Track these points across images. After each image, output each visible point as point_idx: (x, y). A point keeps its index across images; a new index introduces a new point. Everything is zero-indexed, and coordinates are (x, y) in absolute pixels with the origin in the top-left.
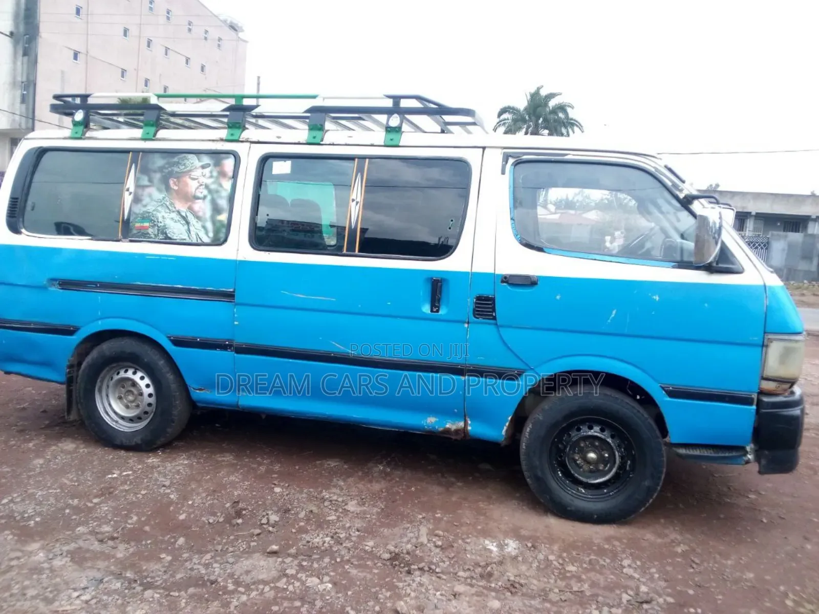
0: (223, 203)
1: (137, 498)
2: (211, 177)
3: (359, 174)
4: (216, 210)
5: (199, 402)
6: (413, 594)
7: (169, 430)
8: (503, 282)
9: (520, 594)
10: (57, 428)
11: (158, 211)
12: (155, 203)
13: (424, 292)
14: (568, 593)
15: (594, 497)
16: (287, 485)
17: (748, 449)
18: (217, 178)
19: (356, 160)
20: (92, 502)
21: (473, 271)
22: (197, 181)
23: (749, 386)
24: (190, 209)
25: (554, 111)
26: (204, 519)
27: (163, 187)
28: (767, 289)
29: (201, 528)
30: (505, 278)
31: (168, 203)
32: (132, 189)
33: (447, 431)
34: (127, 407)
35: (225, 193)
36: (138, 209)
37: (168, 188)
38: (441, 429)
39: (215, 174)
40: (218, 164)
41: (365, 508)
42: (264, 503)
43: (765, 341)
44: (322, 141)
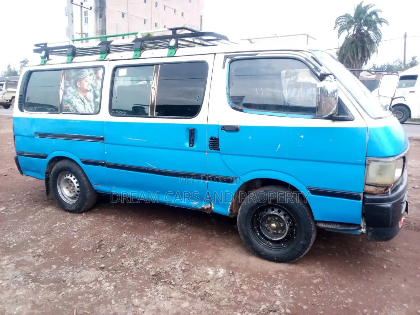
0: (98, 93)
1: (60, 237)
2: (93, 80)
3: (156, 73)
4: (95, 97)
5: (99, 191)
6: (150, 296)
7: (86, 204)
8: (222, 129)
9: (206, 300)
10: (51, 200)
11: (73, 99)
12: (72, 94)
13: (186, 136)
14: (233, 302)
15: (277, 248)
16: (130, 233)
17: (362, 226)
18: (96, 80)
19: (155, 65)
20: (40, 238)
21: (208, 124)
22: (88, 82)
23: (358, 189)
24: (85, 96)
25: (370, 15)
26: (83, 248)
27: (75, 87)
28: (368, 129)
29: (80, 253)
30: (223, 127)
31: (76, 94)
32: (63, 89)
33: (203, 209)
34: (70, 192)
35: (99, 88)
36: (66, 98)
37: (77, 87)
38: (200, 208)
39: (95, 78)
40: (96, 73)
41: (159, 247)
42: (114, 242)
43: (367, 161)
44: (140, 56)
